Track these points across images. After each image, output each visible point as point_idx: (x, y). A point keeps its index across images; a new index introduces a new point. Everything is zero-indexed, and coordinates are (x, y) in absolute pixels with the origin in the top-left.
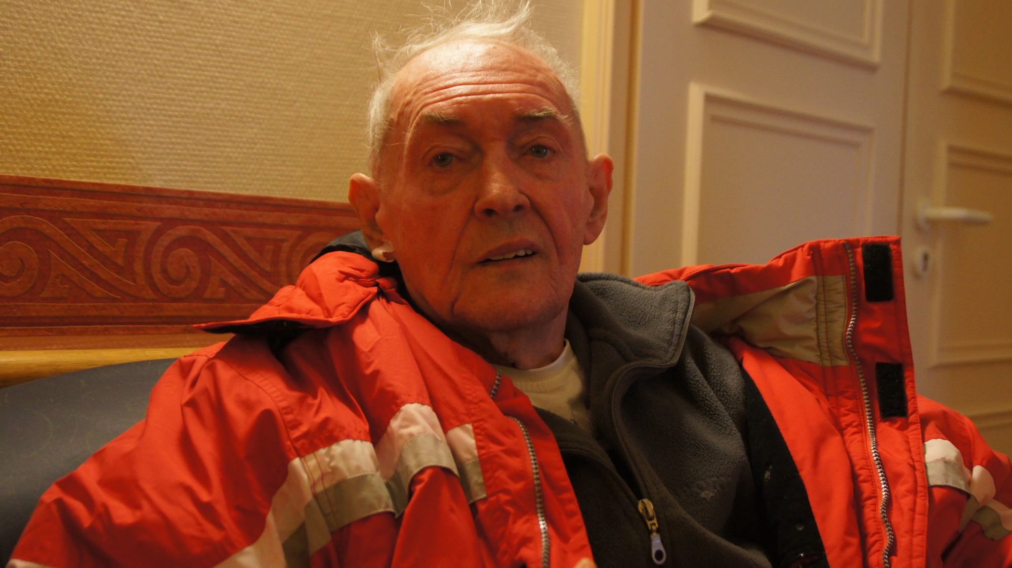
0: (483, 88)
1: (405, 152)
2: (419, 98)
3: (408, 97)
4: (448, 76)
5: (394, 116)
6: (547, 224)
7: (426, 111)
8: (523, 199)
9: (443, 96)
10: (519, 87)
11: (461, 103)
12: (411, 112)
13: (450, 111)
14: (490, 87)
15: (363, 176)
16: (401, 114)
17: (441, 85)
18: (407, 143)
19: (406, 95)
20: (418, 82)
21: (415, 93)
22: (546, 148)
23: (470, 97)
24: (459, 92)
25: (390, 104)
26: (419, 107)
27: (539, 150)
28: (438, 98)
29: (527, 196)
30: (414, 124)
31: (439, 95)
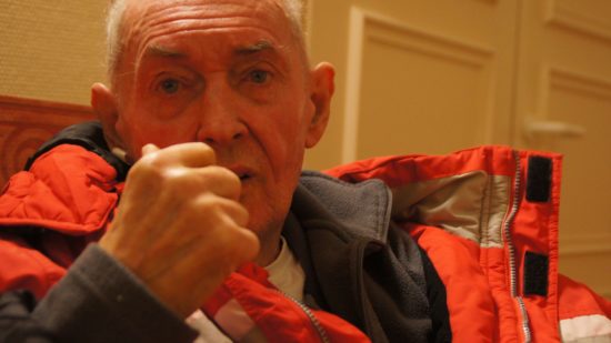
0: (203, 22)
1: (136, 79)
2: (146, 30)
3: (137, 27)
4: (171, 9)
5: (125, 41)
6: (264, 149)
7: (152, 43)
8: (241, 128)
9: (167, 30)
10: (237, 21)
11: (182, 37)
12: (140, 42)
13: (173, 45)
14: (211, 21)
15: (102, 86)
16: (131, 42)
17: (165, 17)
18: (136, 71)
19: (135, 24)
20: (144, 13)
21: (143, 23)
22: (264, 72)
23: (191, 32)
24: (182, 25)
25: (122, 29)
26: (146, 39)
27: (258, 75)
28: (162, 31)
29: (245, 124)
30: (141, 55)
31: (165, 27)
